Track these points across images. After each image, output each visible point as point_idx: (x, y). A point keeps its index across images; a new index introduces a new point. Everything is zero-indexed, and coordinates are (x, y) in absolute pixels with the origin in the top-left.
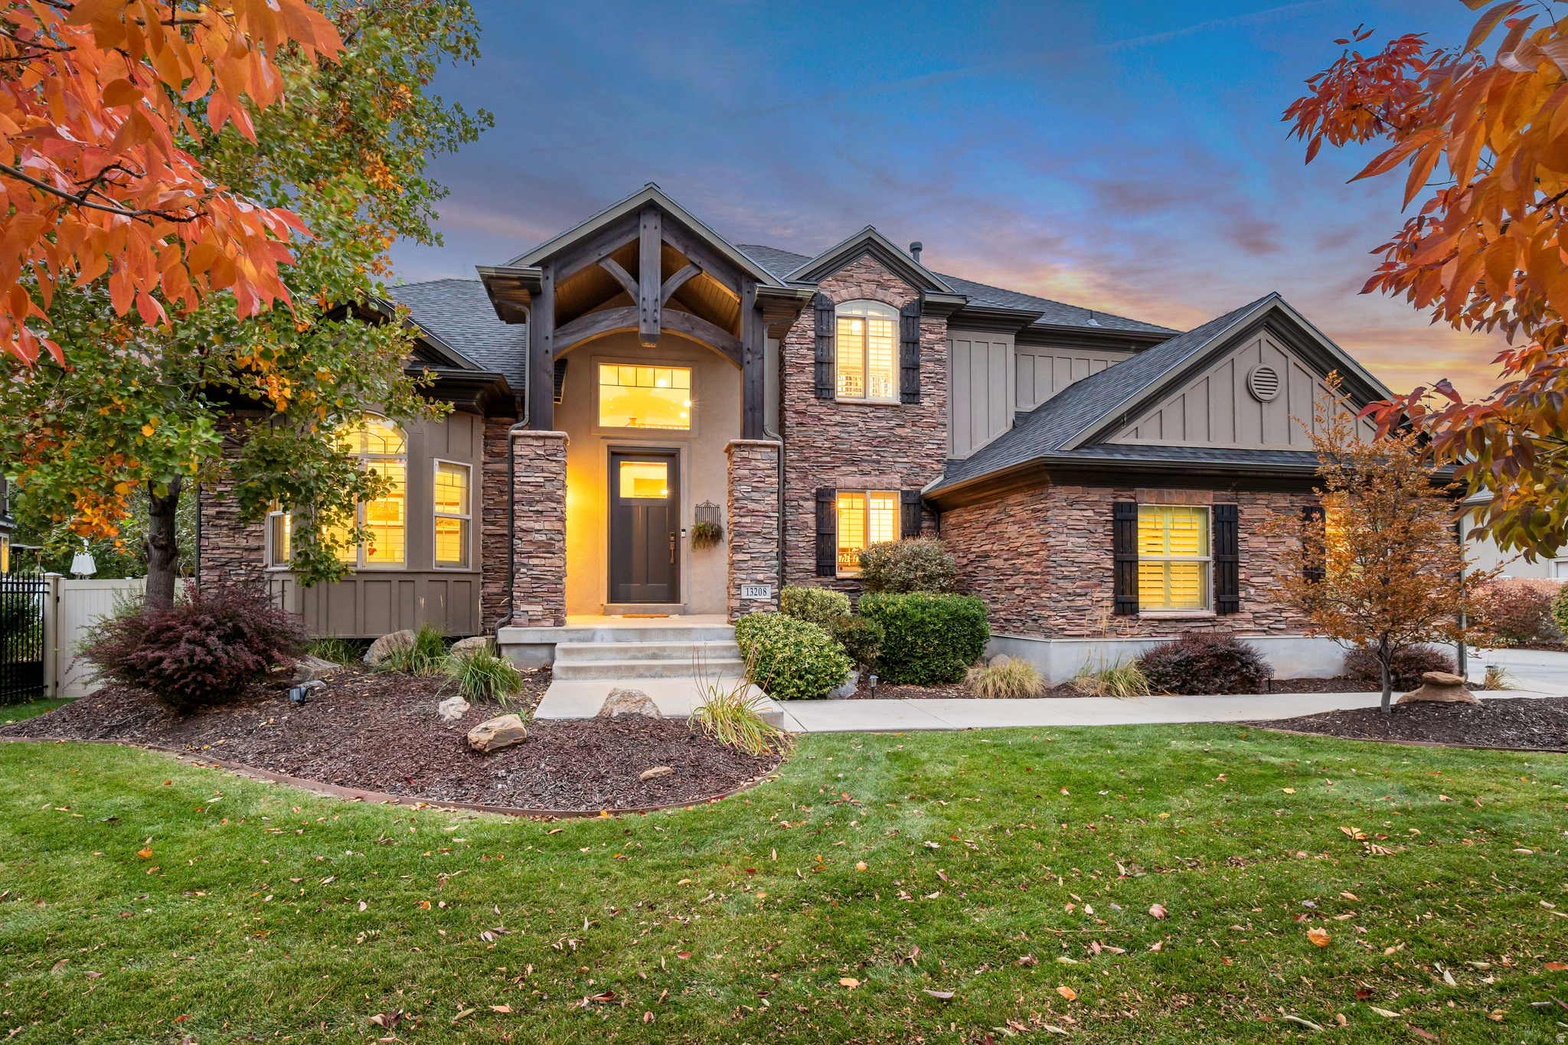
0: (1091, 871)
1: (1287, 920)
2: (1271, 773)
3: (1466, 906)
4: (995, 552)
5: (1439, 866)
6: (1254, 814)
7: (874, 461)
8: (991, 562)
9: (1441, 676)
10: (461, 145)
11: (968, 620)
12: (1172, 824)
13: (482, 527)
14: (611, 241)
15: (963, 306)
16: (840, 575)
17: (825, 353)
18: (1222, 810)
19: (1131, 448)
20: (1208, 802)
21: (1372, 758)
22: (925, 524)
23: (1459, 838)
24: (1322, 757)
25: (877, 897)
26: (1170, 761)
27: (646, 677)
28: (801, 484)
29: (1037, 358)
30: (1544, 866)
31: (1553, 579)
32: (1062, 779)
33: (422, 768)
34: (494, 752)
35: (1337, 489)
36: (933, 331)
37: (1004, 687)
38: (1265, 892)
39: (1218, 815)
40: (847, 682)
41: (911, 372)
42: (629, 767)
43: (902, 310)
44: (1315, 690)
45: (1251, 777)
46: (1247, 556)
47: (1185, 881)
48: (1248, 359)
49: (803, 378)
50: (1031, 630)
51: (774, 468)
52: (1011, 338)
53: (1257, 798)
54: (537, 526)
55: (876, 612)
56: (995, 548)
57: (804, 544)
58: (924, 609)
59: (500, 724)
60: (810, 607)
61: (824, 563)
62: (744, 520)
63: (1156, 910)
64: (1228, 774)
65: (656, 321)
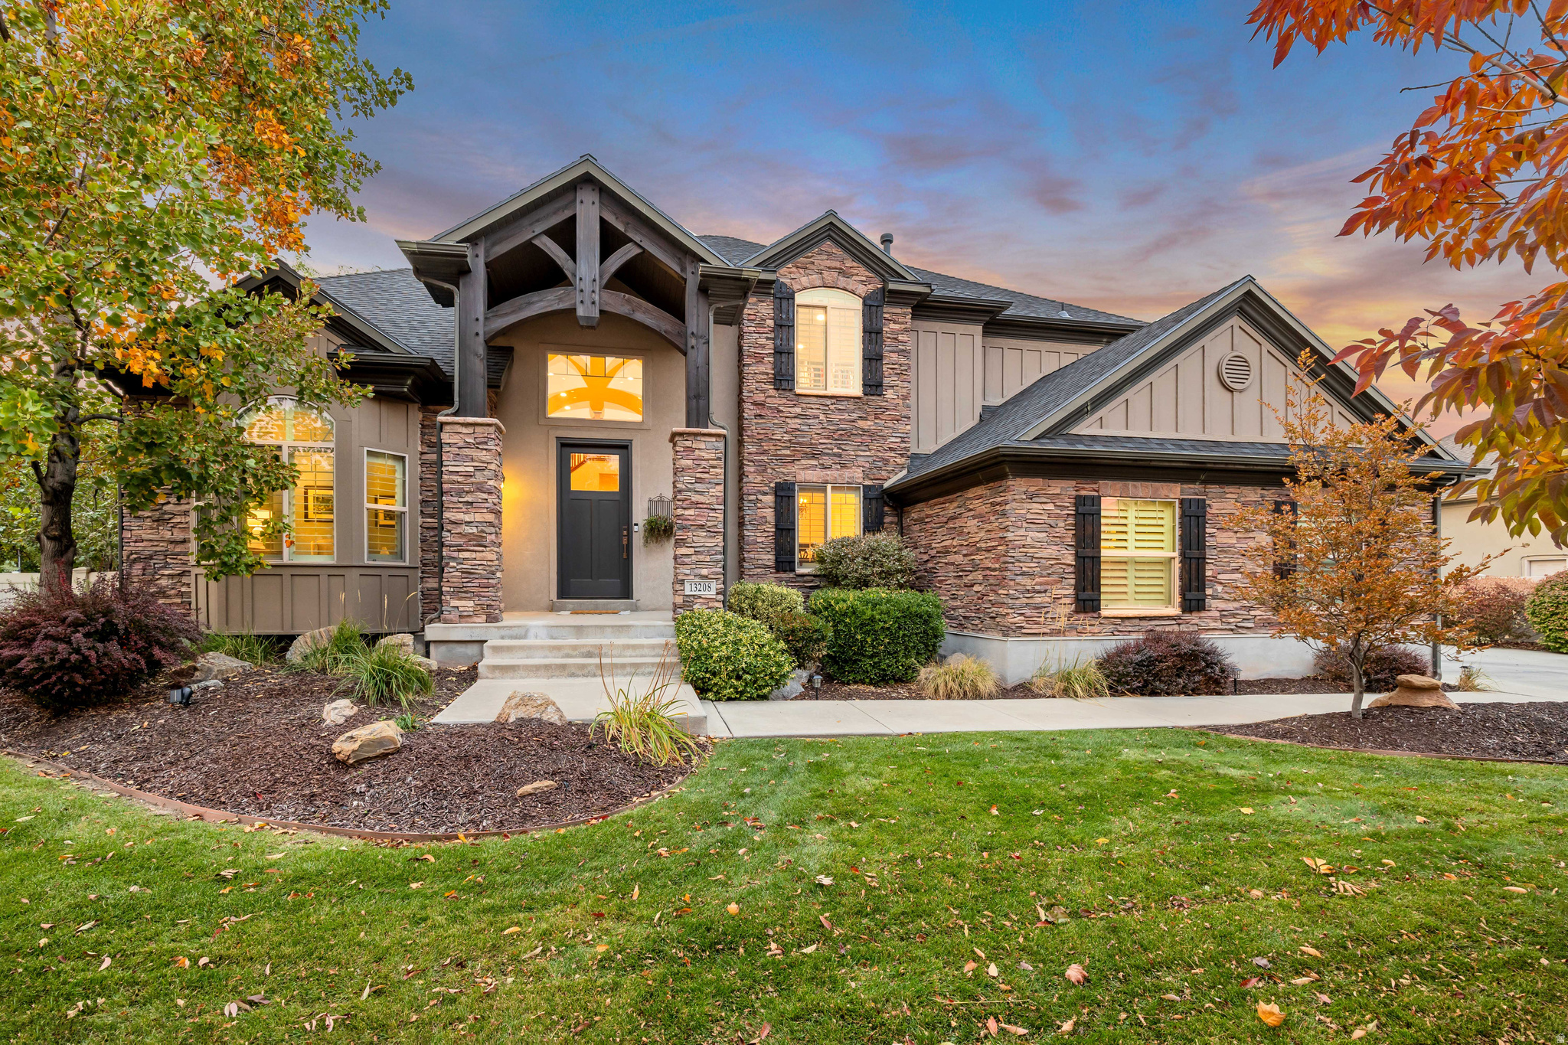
0: (1005, 916)
1: (1233, 987)
2: (1228, 788)
3: (1452, 966)
4: (955, 547)
5: (1418, 910)
6: (1205, 840)
7: (835, 455)
8: (951, 558)
9: (1416, 679)
10: (378, 110)
11: (921, 617)
12: (1111, 852)
13: (420, 520)
14: (547, 217)
15: (928, 295)
16: (800, 570)
17: (784, 343)
18: (1171, 834)
19: (1094, 438)
20: (1155, 824)
21: (1341, 769)
22: (887, 519)
23: (1441, 871)
24: (1286, 769)
25: (741, 950)
26: (1118, 773)
27: (578, 676)
28: (760, 478)
29: (1005, 350)
30: (1541, 911)
31: (1527, 578)
32: (995, 795)
33: (276, 781)
34: (360, 763)
35: (1309, 479)
36: (897, 321)
37: (956, 687)
38: (1209, 946)
39: (1164, 841)
40: (788, 681)
41: (874, 363)
42: (506, 781)
43: (865, 299)
44: (1283, 691)
45: (1206, 793)
46: (1215, 552)
47: (1114, 930)
48: (1219, 345)
49: (762, 368)
50: (988, 628)
51: (719, 459)
52: (978, 329)
53: (1210, 819)
54: (467, 518)
55: (826, 609)
56: (955, 544)
57: (763, 539)
58: (875, 605)
59: (368, 732)
60: (760, 604)
61: (783, 558)
62: (687, 512)
63: (1074, 972)
64: (1181, 789)
65: (593, 303)
